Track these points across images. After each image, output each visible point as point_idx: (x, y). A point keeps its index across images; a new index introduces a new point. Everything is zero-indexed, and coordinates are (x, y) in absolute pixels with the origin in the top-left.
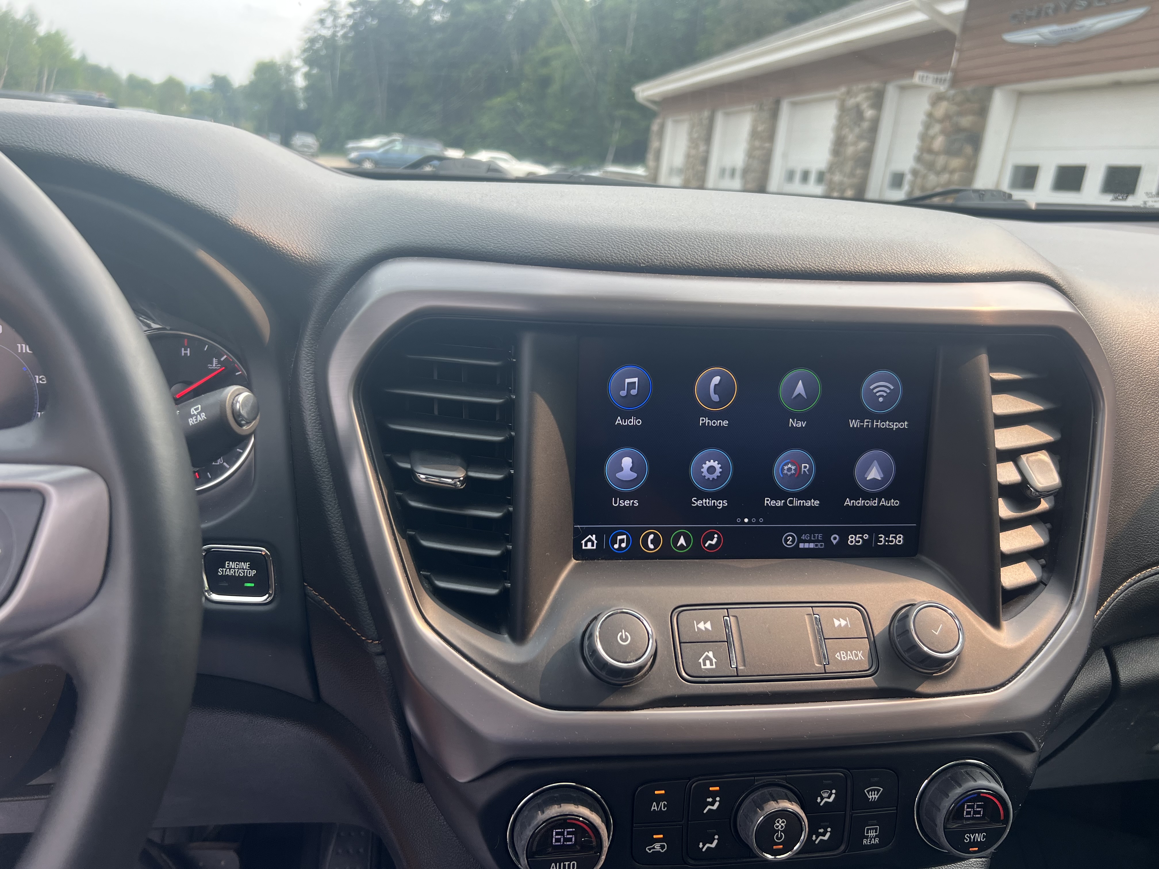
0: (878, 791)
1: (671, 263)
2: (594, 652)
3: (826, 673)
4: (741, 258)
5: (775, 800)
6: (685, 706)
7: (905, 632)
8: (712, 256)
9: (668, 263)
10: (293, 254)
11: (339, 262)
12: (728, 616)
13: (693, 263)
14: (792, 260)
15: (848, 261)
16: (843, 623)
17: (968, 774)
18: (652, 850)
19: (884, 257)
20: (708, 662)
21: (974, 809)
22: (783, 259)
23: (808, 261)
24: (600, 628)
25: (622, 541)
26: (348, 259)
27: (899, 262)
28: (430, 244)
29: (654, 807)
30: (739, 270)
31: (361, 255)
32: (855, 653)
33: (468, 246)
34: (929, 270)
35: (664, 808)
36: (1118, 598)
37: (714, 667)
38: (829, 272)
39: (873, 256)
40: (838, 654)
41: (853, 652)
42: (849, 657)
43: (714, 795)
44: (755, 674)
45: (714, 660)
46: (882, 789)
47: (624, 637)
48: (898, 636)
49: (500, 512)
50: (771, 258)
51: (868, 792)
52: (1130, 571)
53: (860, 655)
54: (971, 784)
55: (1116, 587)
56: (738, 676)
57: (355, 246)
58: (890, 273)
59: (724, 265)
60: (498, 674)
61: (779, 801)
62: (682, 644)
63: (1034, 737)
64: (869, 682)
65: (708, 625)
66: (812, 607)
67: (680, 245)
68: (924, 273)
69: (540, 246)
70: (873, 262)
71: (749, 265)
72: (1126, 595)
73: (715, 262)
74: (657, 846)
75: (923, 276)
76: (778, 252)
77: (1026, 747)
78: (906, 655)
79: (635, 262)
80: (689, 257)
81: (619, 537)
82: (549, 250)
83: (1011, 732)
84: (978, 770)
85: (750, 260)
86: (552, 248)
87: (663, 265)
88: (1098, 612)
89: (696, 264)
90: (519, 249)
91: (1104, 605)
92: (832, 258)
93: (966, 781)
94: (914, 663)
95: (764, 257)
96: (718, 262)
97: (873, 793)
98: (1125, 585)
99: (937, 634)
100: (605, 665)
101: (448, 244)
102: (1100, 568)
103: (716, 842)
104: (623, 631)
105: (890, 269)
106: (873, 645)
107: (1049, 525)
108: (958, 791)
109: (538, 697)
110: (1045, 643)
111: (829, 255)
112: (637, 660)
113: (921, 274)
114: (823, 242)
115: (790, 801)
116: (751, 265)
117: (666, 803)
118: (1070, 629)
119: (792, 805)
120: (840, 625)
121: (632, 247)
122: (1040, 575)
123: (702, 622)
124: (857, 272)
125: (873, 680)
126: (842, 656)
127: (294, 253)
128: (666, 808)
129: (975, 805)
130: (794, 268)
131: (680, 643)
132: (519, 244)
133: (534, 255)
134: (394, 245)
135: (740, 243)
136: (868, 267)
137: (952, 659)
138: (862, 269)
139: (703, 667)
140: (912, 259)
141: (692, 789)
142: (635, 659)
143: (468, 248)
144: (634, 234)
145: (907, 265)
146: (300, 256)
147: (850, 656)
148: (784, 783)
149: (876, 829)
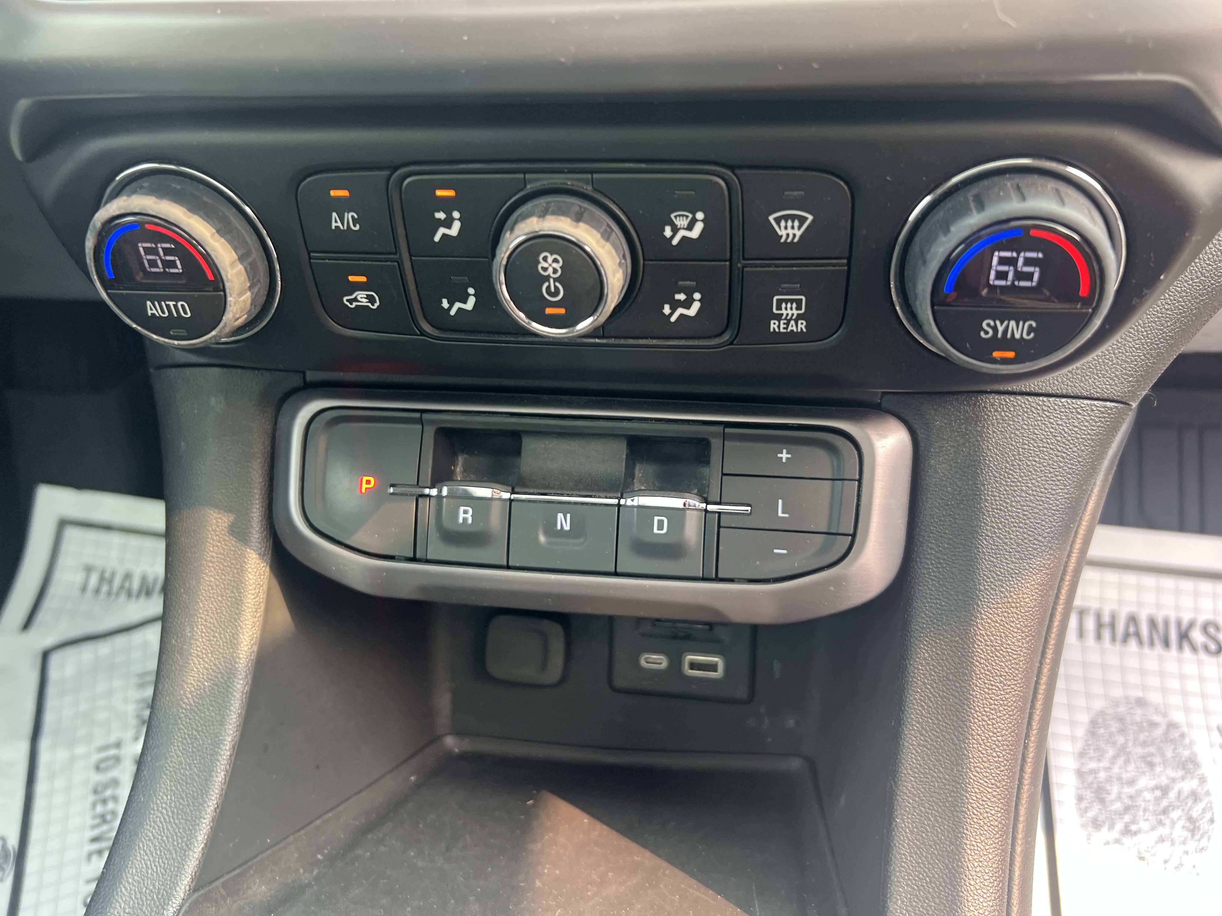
0: (802, 220)
18: (356, 304)
35: (354, 225)
46: (810, 218)
51: (777, 221)
54: (1014, 207)
74: (361, 297)
84: (1057, 184)
97: (791, 224)
103: (472, 300)
129: (1023, 259)
148: (588, 189)
149: (799, 302)
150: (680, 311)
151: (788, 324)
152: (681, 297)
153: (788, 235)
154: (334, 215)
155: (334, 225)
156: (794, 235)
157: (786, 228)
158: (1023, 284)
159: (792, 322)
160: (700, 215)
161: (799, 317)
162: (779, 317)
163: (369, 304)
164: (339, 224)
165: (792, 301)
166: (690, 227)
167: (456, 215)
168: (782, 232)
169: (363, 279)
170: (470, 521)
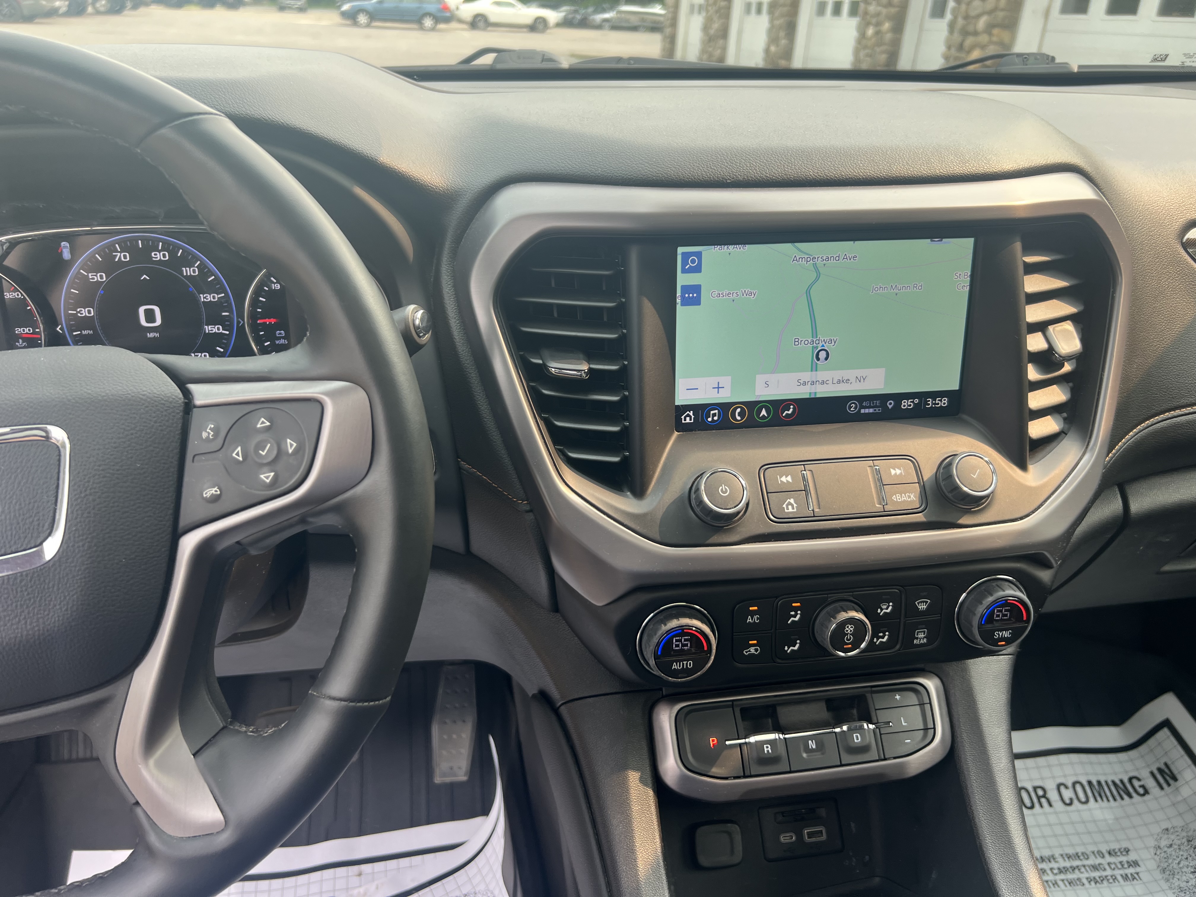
0: (926, 602)
1: (753, 178)
2: (701, 502)
3: (885, 512)
4: (812, 170)
5: (845, 611)
6: (773, 541)
7: (949, 477)
8: (787, 170)
9: (750, 178)
10: (429, 185)
11: (467, 189)
12: (805, 471)
13: (771, 176)
14: (855, 169)
15: (903, 167)
16: (898, 472)
17: (998, 586)
18: (748, 653)
19: (933, 161)
20: (790, 507)
21: (1002, 612)
22: (847, 169)
23: (869, 170)
24: (705, 484)
25: (714, 415)
26: (475, 186)
27: (946, 165)
28: (545, 171)
29: (749, 620)
30: (811, 181)
31: (485, 182)
32: (908, 495)
33: (579, 171)
34: (972, 170)
35: (757, 620)
36: (1129, 442)
37: (795, 510)
38: (886, 178)
39: (923, 162)
40: (894, 496)
41: (907, 495)
42: (903, 499)
43: (796, 609)
44: (828, 515)
45: (795, 505)
46: (929, 601)
47: (724, 490)
48: (943, 480)
49: (619, 396)
50: (837, 169)
51: (918, 603)
52: (1140, 420)
53: (912, 496)
54: (1001, 593)
55: (1127, 434)
56: (814, 517)
57: (479, 174)
58: (938, 176)
59: (798, 177)
60: (626, 522)
61: (848, 611)
62: (769, 494)
63: (1052, 555)
64: (920, 518)
65: (789, 479)
66: (873, 460)
67: (760, 161)
68: (968, 174)
69: (640, 169)
70: (923, 167)
71: (819, 176)
72: (1135, 439)
73: (790, 175)
74: (752, 650)
75: (967, 177)
76: (843, 162)
77: (1045, 564)
78: (950, 495)
79: (722, 179)
80: (767, 172)
81: (712, 412)
82: (649, 172)
83: (1033, 552)
84: (1007, 583)
85: (819, 172)
86: (651, 170)
87: (746, 180)
88: (1110, 455)
89: (774, 178)
90: (623, 173)
91: (1116, 448)
92: (889, 165)
93: (997, 591)
94: (956, 501)
95: (831, 168)
96: (792, 175)
97: (922, 604)
98: (1135, 432)
99: (975, 477)
100: (710, 511)
101: (561, 170)
102: (1112, 418)
103: (798, 645)
104: (723, 485)
105: (938, 172)
106: (923, 488)
107: (1071, 384)
108: (990, 599)
109: (658, 538)
110: (1064, 481)
111: (886, 163)
112: (735, 507)
113: (965, 175)
114: (880, 152)
115: (857, 611)
116: (820, 176)
117: (758, 616)
118: (1085, 469)
119: (859, 614)
120: (896, 474)
121: (718, 165)
122: (1062, 426)
123: (784, 476)
124: (910, 177)
125: (922, 516)
126: (898, 498)
127: (430, 183)
128: (758, 620)
129: (1003, 610)
130: (857, 176)
131: (767, 493)
132: (623, 168)
133: (637, 177)
134: (514, 172)
135: (810, 157)
136: (920, 172)
137: (987, 496)
138: (915, 174)
139: (786, 511)
140: (958, 162)
141: (778, 607)
142: (733, 506)
143: (579, 173)
144: (720, 153)
145: (952, 168)
146: (435, 186)
147: (904, 497)
148: (852, 599)
149: (924, 632)
150: (880, 640)
151: (920, 640)
152: (881, 634)
153: (922, 608)
154: (749, 617)
155: (748, 621)
156: (924, 608)
157: (921, 606)
158: (1005, 618)
159: (922, 640)
160: (891, 604)
161: (924, 637)
162: (917, 638)
163: (755, 652)
164: (751, 620)
165: (922, 632)
166: (887, 609)
167: (799, 612)
168: (920, 607)
169: (755, 642)
170: (770, 751)
